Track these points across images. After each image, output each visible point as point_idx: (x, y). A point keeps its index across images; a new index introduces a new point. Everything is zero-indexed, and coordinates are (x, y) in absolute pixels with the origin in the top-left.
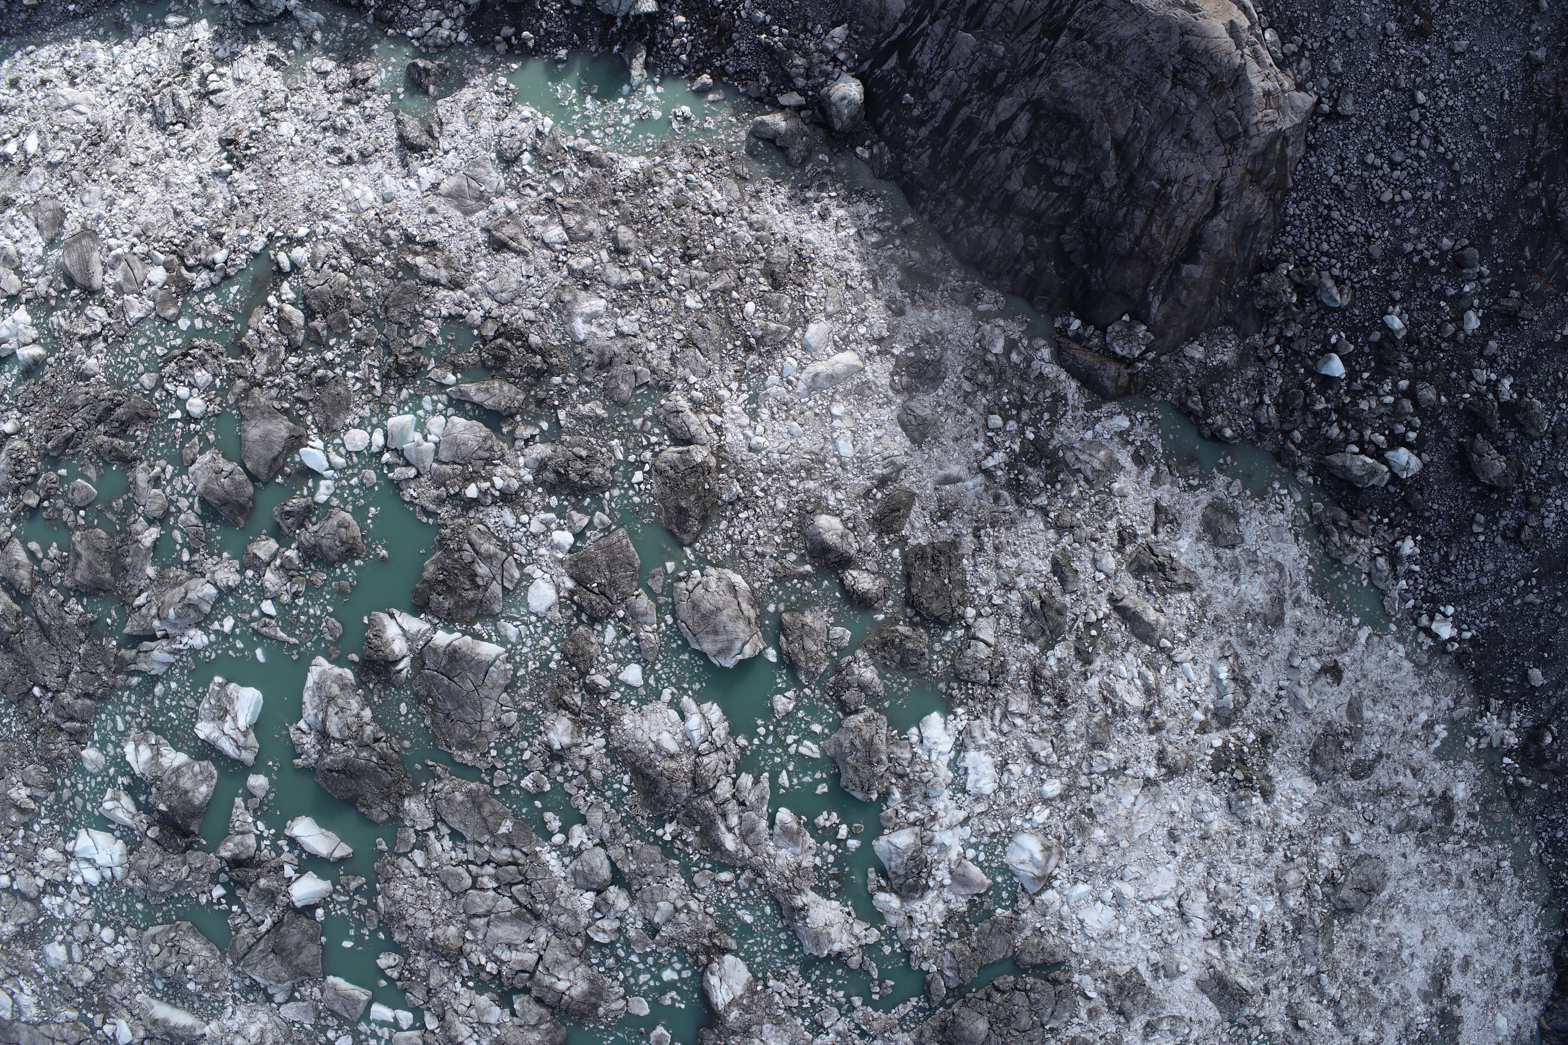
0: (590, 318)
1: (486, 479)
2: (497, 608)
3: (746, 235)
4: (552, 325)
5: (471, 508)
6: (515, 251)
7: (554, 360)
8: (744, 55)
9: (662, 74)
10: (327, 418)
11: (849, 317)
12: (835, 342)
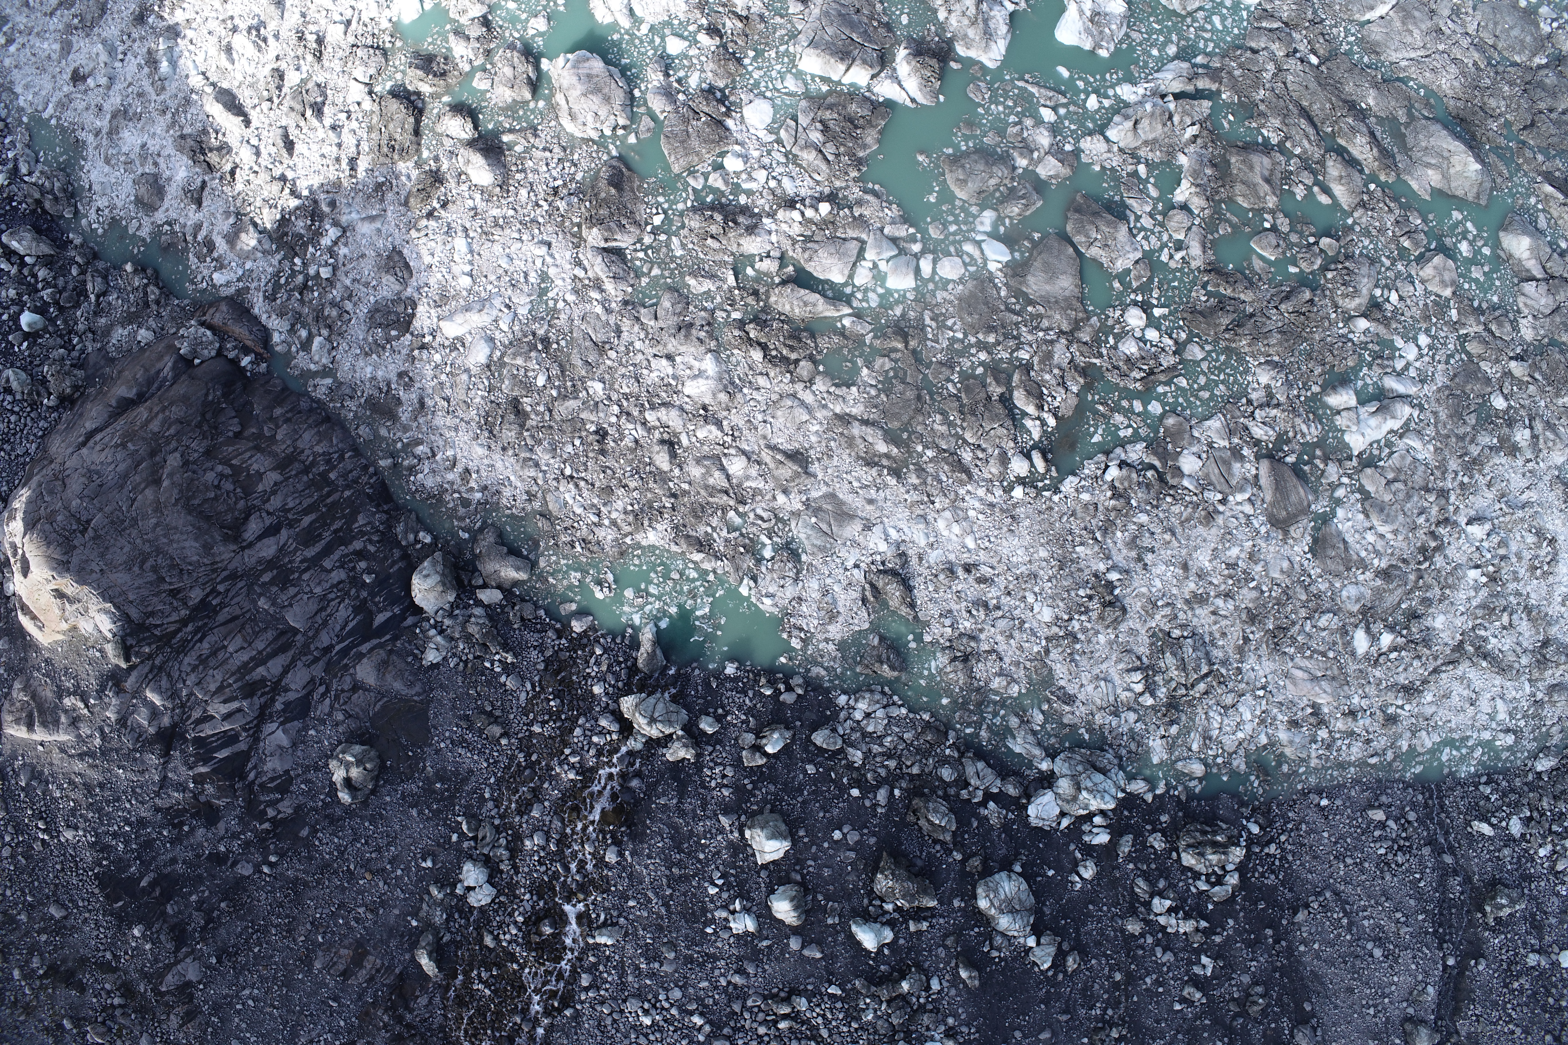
0: (701, 374)
1: (811, 221)
2: (804, 103)
3: (542, 456)
4: (740, 371)
5: (829, 196)
6: (779, 450)
7: (737, 333)
8: (535, 648)
9: (624, 637)
10: (983, 290)
11: (448, 369)
12: (463, 345)
